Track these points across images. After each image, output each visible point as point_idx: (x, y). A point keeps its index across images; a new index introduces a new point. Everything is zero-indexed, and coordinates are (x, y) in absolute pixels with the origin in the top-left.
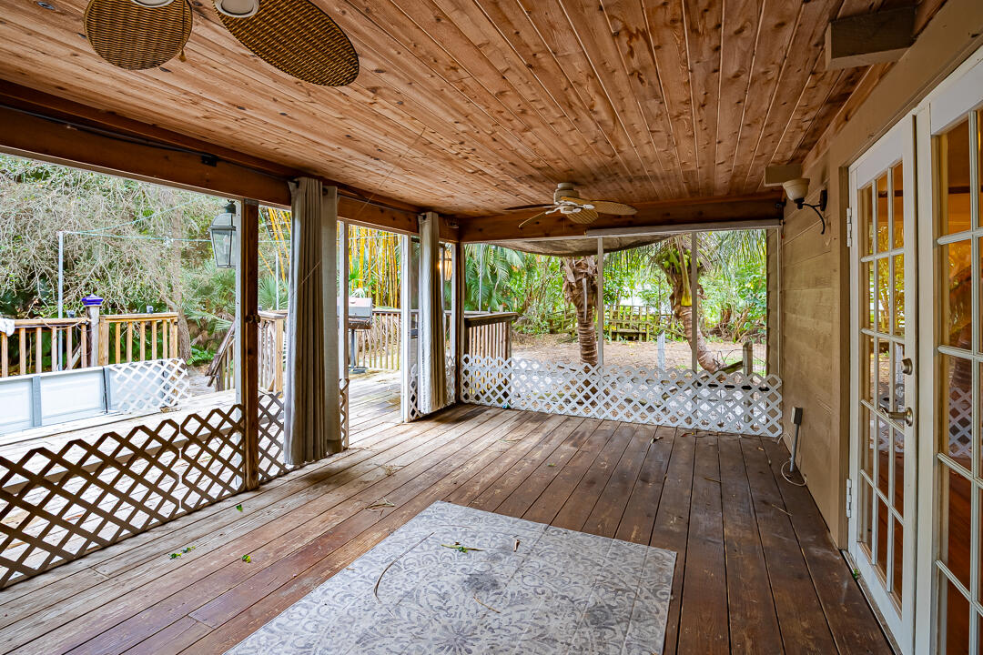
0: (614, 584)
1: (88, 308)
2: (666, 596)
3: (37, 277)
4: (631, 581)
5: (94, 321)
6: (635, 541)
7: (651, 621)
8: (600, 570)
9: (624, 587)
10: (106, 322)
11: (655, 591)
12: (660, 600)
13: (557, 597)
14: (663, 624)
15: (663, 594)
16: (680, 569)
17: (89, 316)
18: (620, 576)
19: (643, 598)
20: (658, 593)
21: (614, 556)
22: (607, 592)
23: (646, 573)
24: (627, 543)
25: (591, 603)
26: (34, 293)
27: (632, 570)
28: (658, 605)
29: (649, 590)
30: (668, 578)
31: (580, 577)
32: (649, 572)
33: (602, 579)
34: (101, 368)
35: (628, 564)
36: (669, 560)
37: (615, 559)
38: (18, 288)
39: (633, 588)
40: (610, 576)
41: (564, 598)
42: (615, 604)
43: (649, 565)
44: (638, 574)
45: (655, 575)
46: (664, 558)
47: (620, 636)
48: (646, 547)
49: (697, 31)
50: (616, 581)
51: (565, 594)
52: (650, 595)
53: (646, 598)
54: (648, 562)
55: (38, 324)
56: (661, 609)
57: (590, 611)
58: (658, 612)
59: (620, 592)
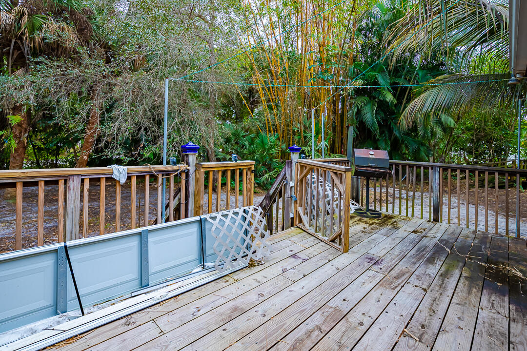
1: (187, 155)
3: (142, 129)
5: (191, 169)
10: (202, 170)
17: (188, 164)
26: (140, 140)
34: (198, 218)
38: (132, 136)
55: (147, 172)
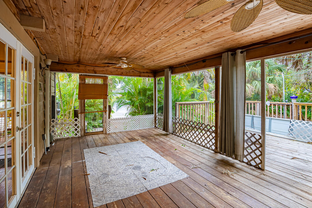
0: (108, 184)
2: (92, 188)
4: (104, 187)
6: (112, 203)
7: (93, 180)
8: (115, 185)
9: (105, 184)
11: (95, 188)
12: (93, 186)
13: (119, 174)
14: (90, 181)
15: (93, 188)
16: (90, 200)
18: (108, 186)
19: (98, 184)
20: (94, 187)
21: (115, 192)
22: (108, 181)
23: (101, 192)
24: (115, 200)
25: (110, 176)
27: (106, 190)
28: (93, 185)
29: (97, 187)
30: (93, 194)
31: (118, 181)
32: (100, 192)
33: (112, 183)
35: (109, 192)
36: (95, 202)
37: (114, 191)
39: (102, 185)
40: (111, 185)
41: (117, 175)
42: (104, 179)
43: (102, 195)
44: (103, 190)
45: (98, 193)
46: (98, 202)
47: (98, 174)
48: (107, 203)
49: (80, 32)
50: (108, 185)
51: (118, 175)
52: (96, 186)
53: (97, 185)
54: (102, 196)
56: (92, 184)
57: (108, 175)
58: (92, 183)
59: (105, 182)
